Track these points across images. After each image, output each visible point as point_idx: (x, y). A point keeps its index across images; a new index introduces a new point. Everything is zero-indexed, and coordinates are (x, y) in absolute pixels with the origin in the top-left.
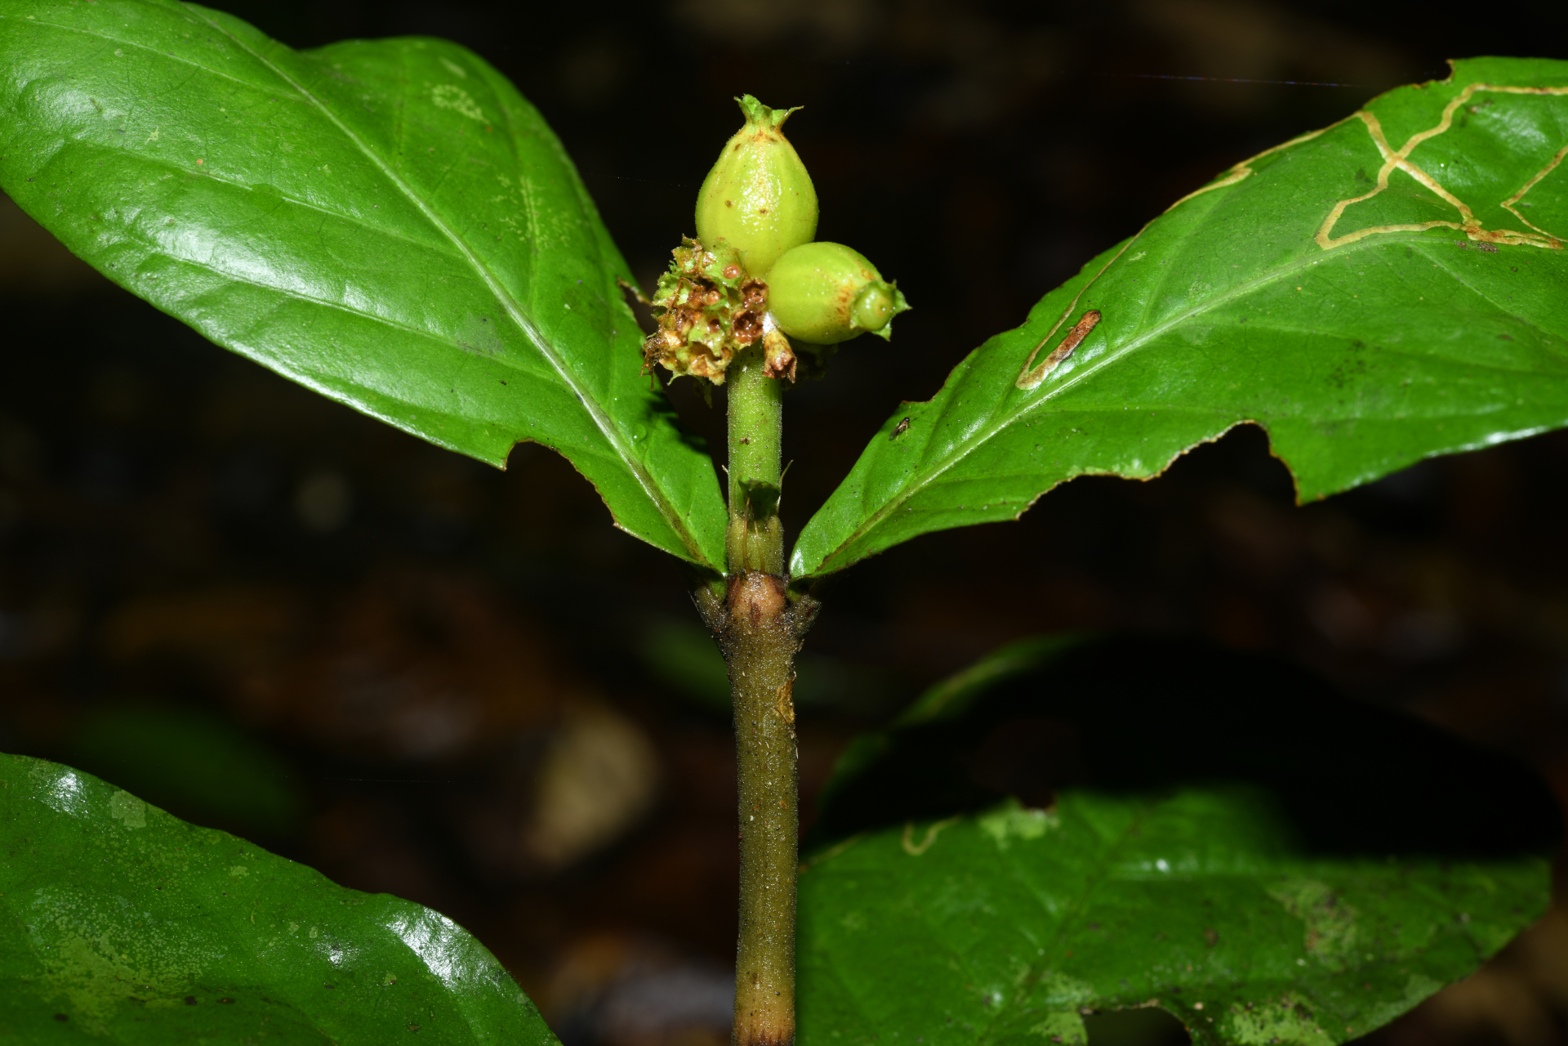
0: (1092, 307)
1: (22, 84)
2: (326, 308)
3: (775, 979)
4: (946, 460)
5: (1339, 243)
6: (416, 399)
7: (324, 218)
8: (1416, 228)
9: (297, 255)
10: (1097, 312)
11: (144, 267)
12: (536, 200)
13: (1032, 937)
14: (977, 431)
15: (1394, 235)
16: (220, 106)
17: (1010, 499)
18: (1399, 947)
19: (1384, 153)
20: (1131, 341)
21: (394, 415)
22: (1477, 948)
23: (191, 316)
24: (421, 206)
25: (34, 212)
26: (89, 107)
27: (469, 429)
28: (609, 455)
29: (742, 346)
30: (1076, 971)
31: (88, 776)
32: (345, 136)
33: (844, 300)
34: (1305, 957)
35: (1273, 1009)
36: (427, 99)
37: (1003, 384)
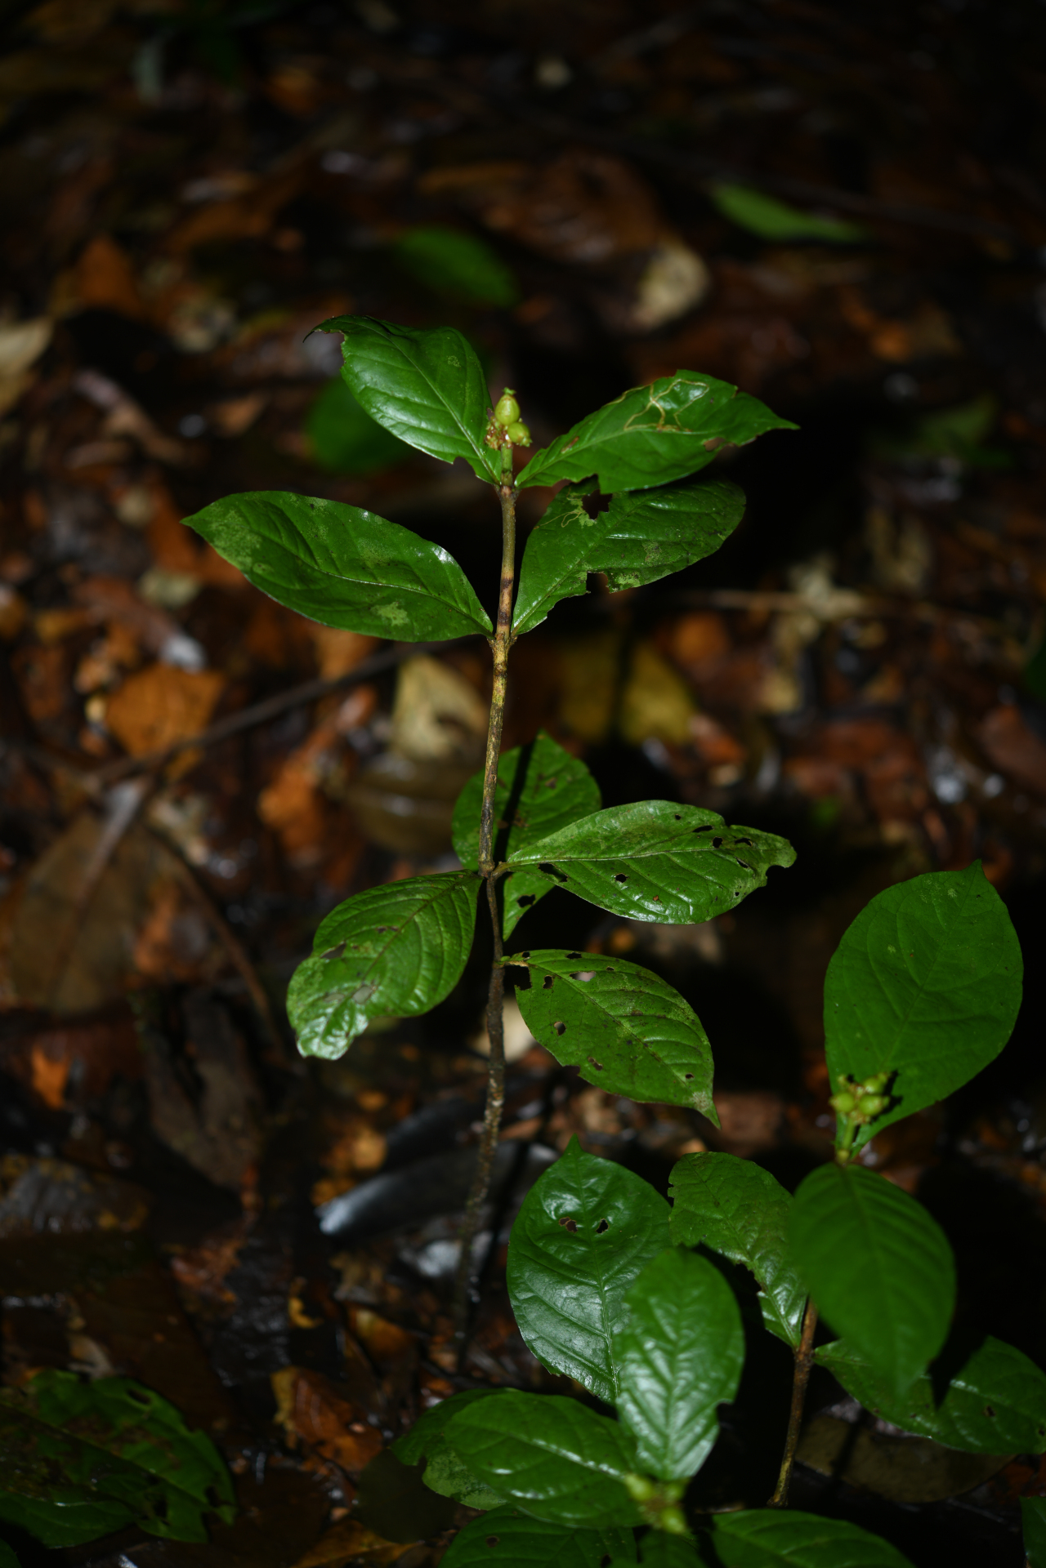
0: (579, 435)
1: (357, 371)
2: (419, 427)
5: (627, 429)
8: (648, 425)
9: (413, 415)
11: (381, 417)
13: (583, 552)
15: (642, 427)
18: (668, 561)
19: (652, 398)
20: (584, 445)
22: (688, 562)
24: (441, 397)
25: (359, 402)
26: (371, 378)
27: (446, 455)
28: (477, 458)
29: (503, 442)
31: (370, 512)
32: (425, 380)
33: (522, 437)
34: (644, 562)
35: (631, 575)
36: (446, 362)
37: (559, 449)
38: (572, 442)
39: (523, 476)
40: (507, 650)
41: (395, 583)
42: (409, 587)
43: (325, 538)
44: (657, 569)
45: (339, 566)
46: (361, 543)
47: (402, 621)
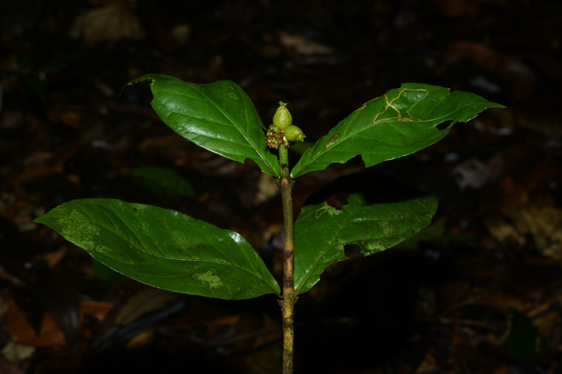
0: (337, 133)
1: (164, 103)
2: (214, 138)
3: (290, 241)
4: (314, 159)
5: (376, 122)
6: (229, 153)
7: (213, 123)
8: (389, 119)
9: (209, 130)
10: (338, 134)
11: (186, 133)
12: (247, 114)
13: (336, 232)
14: (319, 153)
15: (385, 120)
16: (195, 104)
17: (323, 166)
18: (400, 232)
19: (387, 103)
20: (343, 139)
21: (226, 156)
22: (414, 232)
23: (194, 141)
24: (228, 118)
25: (167, 124)
26: (175, 106)
27: (238, 157)
28: (260, 159)
29: (280, 143)
30: (343, 238)
31: (179, 212)
32: (216, 107)
33: (296, 136)
34: (383, 235)
35: (376, 244)
36: (228, 97)
37: (323, 146)
38: (334, 138)
39: (298, 169)
40: (293, 307)
41: (207, 259)
42: (217, 261)
43: (147, 231)
44: (394, 238)
45: (161, 250)
46: (175, 234)
47: (217, 284)
